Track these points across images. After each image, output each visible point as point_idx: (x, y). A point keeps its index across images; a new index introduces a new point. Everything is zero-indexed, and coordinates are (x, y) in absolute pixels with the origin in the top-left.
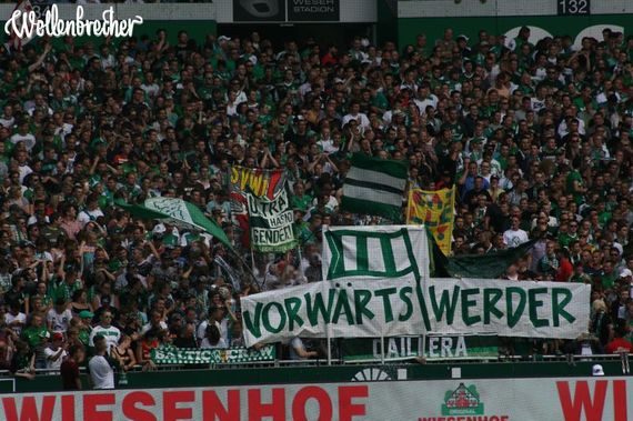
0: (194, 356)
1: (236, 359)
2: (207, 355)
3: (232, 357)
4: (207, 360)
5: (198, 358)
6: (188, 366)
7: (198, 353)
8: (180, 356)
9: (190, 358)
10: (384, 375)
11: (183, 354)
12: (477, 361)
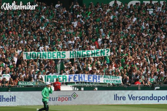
0: (29, 83)
1: (40, 85)
2: (32, 83)
3: (39, 84)
4: (32, 85)
5: (30, 84)
6: (27, 86)
7: (30, 83)
8: (25, 83)
9: (28, 84)
10: (78, 89)
11: (26, 83)
12: (102, 86)
